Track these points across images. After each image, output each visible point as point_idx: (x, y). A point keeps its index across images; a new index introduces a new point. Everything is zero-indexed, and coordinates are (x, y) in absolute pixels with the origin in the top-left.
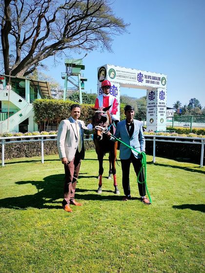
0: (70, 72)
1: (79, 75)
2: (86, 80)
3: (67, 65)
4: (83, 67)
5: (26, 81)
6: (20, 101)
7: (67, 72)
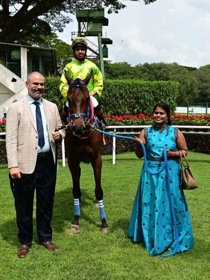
0: (85, 31)
1: (99, 34)
2: (110, 42)
3: (80, 19)
4: (105, 22)
5: (22, 49)
6: (14, 80)
7: (79, 32)
